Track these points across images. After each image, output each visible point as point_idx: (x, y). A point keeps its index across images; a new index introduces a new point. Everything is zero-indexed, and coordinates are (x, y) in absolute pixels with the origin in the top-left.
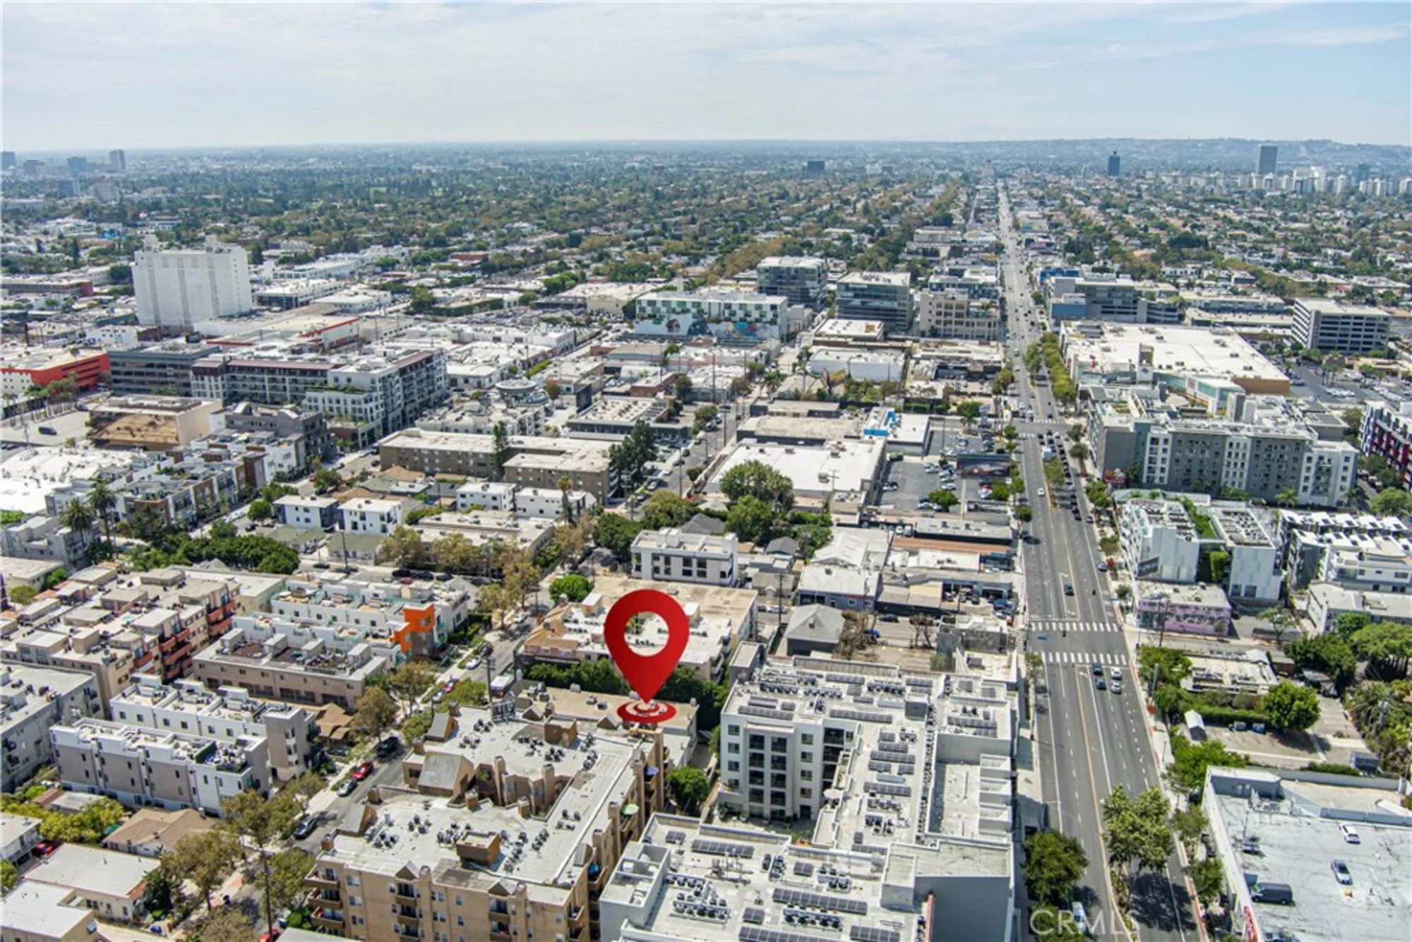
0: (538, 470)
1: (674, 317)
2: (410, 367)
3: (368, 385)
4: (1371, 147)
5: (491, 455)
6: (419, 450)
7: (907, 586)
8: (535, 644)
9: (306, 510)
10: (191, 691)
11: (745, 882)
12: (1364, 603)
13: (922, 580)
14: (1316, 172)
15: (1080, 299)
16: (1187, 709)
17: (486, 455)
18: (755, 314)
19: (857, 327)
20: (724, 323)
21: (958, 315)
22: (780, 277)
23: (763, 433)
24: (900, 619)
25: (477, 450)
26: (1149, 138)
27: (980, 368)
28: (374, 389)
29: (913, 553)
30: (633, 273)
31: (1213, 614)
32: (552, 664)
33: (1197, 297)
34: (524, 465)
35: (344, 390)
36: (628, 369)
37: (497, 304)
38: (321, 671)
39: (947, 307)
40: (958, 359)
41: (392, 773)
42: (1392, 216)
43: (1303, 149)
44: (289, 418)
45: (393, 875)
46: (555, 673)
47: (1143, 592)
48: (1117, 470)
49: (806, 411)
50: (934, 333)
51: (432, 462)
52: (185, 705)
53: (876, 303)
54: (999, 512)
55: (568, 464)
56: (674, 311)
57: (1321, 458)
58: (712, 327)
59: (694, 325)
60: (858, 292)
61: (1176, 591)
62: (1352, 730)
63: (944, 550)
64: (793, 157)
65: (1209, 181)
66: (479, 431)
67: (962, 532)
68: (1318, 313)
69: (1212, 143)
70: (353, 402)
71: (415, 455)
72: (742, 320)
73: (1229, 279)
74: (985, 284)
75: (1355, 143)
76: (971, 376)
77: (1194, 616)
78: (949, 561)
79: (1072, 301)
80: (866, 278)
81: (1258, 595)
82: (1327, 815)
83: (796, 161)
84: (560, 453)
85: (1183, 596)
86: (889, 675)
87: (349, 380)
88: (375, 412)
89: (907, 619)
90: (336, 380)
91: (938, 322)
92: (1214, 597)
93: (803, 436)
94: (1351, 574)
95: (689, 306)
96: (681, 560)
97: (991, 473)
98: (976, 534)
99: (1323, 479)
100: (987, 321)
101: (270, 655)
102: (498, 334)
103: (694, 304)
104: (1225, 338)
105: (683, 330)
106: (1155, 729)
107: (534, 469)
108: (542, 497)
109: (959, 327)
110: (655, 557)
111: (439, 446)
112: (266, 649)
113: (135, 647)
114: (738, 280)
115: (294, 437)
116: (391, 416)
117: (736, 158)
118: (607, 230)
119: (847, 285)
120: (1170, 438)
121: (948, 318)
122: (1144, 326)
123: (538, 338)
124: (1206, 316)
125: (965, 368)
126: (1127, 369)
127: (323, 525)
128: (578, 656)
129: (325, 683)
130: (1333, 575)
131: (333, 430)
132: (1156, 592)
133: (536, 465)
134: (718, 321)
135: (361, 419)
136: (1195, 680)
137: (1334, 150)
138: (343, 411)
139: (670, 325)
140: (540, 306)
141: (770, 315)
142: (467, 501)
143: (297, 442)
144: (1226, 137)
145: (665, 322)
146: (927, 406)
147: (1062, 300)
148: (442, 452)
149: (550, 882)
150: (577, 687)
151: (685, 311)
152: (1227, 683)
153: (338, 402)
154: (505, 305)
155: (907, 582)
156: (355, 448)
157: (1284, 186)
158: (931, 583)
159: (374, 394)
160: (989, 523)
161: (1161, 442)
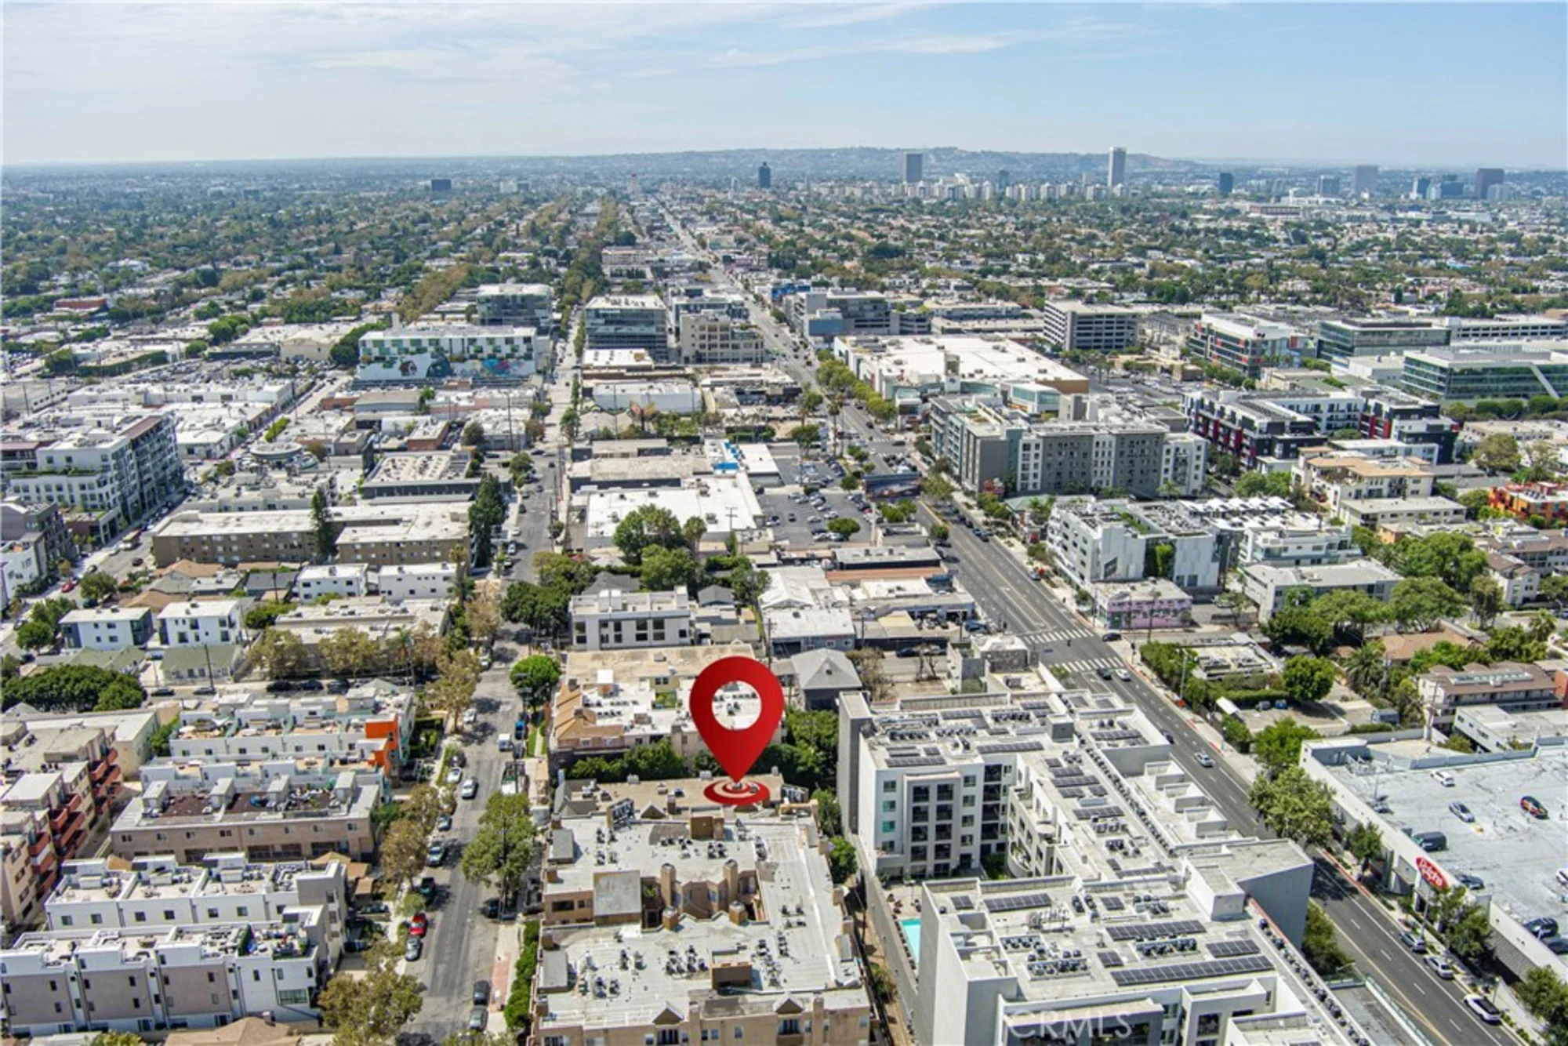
0: (383, 544)
1: (408, 358)
2: (142, 437)
3: (97, 463)
4: (994, 155)
5: (309, 533)
6: (210, 537)
7: (876, 619)
8: (572, 736)
9: (111, 626)
10: (161, 870)
11: (1071, 930)
12: (1303, 578)
13: (887, 612)
14: (960, 178)
15: (835, 313)
16: (1218, 697)
17: (301, 534)
18: (506, 349)
19: (624, 357)
20: (470, 362)
21: (723, 338)
22: (505, 307)
23: (600, 479)
24: (886, 654)
25: (287, 529)
26: (781, 148)
27: (780, 391)
28: (106, 469)
29: (854, 586)
30: (313, 312)
31: (1177, 606)
32: (599, 756)
33: (936, 306)
34: (362, 540)
35: (65, 472)
36: (389, 420)
37: (160, 358)
38: (307, 815)
39: (711, 329)
40: (752, 383)
41: (454, 919)
42: (1049, 219)
43: (931, 156)
44: (18, 514)
45: (650, 1022)
46: (606, 766)
47: (1105, 595)
48: (996, 480)
49: (635, 451)
50: (699, 359)
51: (228, 550)
52: (160, 890)
53: (625, 330)
54: (912, 533)
55: (418, 534)
56: (407, 351)
57: (1177, 449)
58: (457, 367)
59: (434, 366)
60: (609, 319)
61: (1133, 588)
62: (1352, 694)
63: (886, 579)
64: (406, 176)
65: (867, 191)
66: (271, 507)
67: (886, 558)
68: (1074, 314)
69: (846, 152)
70: (83, 487)
71: (203, 543)
72: (491, 357)
73: (948, 287)
74: (734, 303)
75: (979, 150)
76: (771, 400)
77: (1159, 611)
78: (899, 588)
79: (828, 316)
80: (615, 303)
81: (1200, 583)
82: (1417, 766)
83: (408, 181)
84: (395, 522)
85: (1141, 592)
86: (1001, 703)
87: (69, 459)
88: (112, 497)
89: (893, 653)
90: (50, 461)
91: (702, 346)
92: (1169, 591)
93: (646, 477)
94: (1276, 552)
95: (425, 344)
96: (634, 623)
97: (902, 494)
98: (903, 559)
99: (1180, 470)
100: (754, 342)
101: (223, 809)
102: (196, 392)
103: (431, 341)
104: (1002, 344)
105: (421, 373)
106: (1194, 721)
107: (377, 544)
108: (411, 575)
109: (724, 350)
110: (604, 624)
111: (232, 529)
112: (216, 801)
113: (28, 828)
114: (443, 314)
115: (32, 537)
116: (130, 500)
117: (337, 179)
118: (237, 264)
119: (597, 310)
120: (1041, 441)
121: (713, 341)
122: (919, 337)
123: (252, 394)
124: (955, 325)
125: (763, 393)
126: (934, 381)
127: (136, 642)
128: (627, 742)
129: (316, 829)
130: (1260, 556)
131: (71, 524)
132: (1118, 591)
133: (379, 539)
134: (462, 360)
135: (94, 507)
136: (1207, 669)
137: (961, 158)
138: (67, 499)
139: (404, 369)
140: (215, 357)
141: (523, 349)
142: (313, 590)
143: (36, 543)
144: (857, 146)
145: (398, 364)
146: (752, 434)
147: (818, 316)
148: (242, 537)
149: (833, 985)
150: (636, 777)
151: (421, 351)
152: (1234, 668)
153: (60, 489)
154: (170, 358)
155: (876, 615)
156: (97, 545)
157: (937, 193)
158: (895, 613)
159: (109, 475)
160: (909, 546)
161: (1033, 447)
